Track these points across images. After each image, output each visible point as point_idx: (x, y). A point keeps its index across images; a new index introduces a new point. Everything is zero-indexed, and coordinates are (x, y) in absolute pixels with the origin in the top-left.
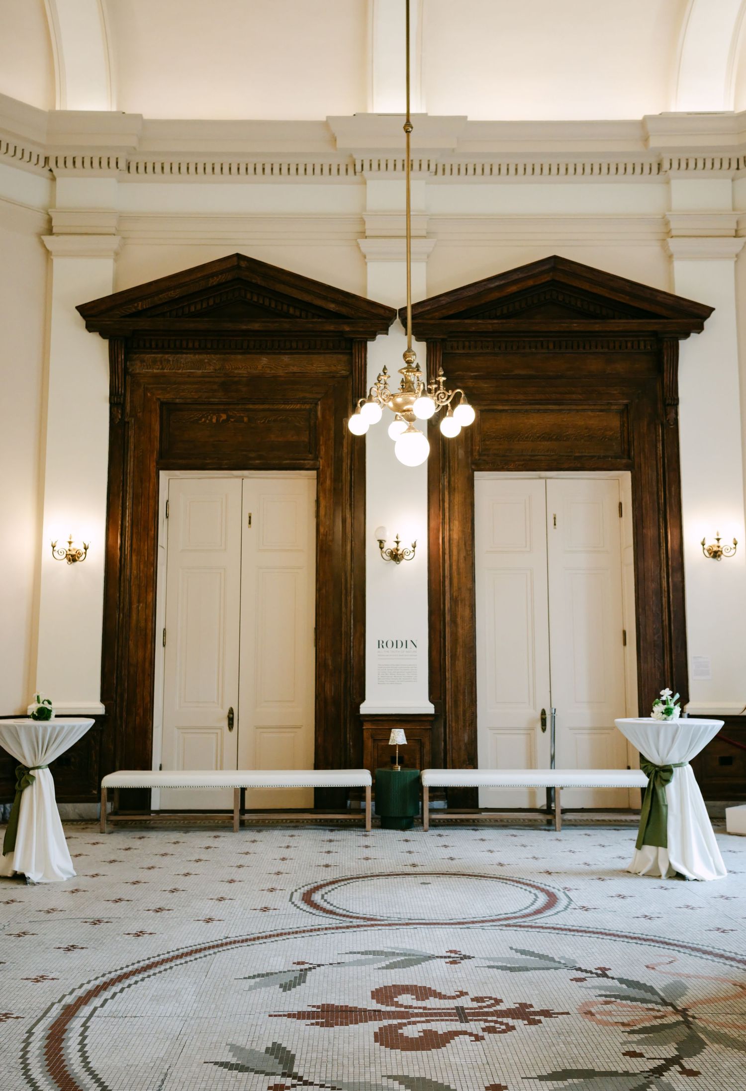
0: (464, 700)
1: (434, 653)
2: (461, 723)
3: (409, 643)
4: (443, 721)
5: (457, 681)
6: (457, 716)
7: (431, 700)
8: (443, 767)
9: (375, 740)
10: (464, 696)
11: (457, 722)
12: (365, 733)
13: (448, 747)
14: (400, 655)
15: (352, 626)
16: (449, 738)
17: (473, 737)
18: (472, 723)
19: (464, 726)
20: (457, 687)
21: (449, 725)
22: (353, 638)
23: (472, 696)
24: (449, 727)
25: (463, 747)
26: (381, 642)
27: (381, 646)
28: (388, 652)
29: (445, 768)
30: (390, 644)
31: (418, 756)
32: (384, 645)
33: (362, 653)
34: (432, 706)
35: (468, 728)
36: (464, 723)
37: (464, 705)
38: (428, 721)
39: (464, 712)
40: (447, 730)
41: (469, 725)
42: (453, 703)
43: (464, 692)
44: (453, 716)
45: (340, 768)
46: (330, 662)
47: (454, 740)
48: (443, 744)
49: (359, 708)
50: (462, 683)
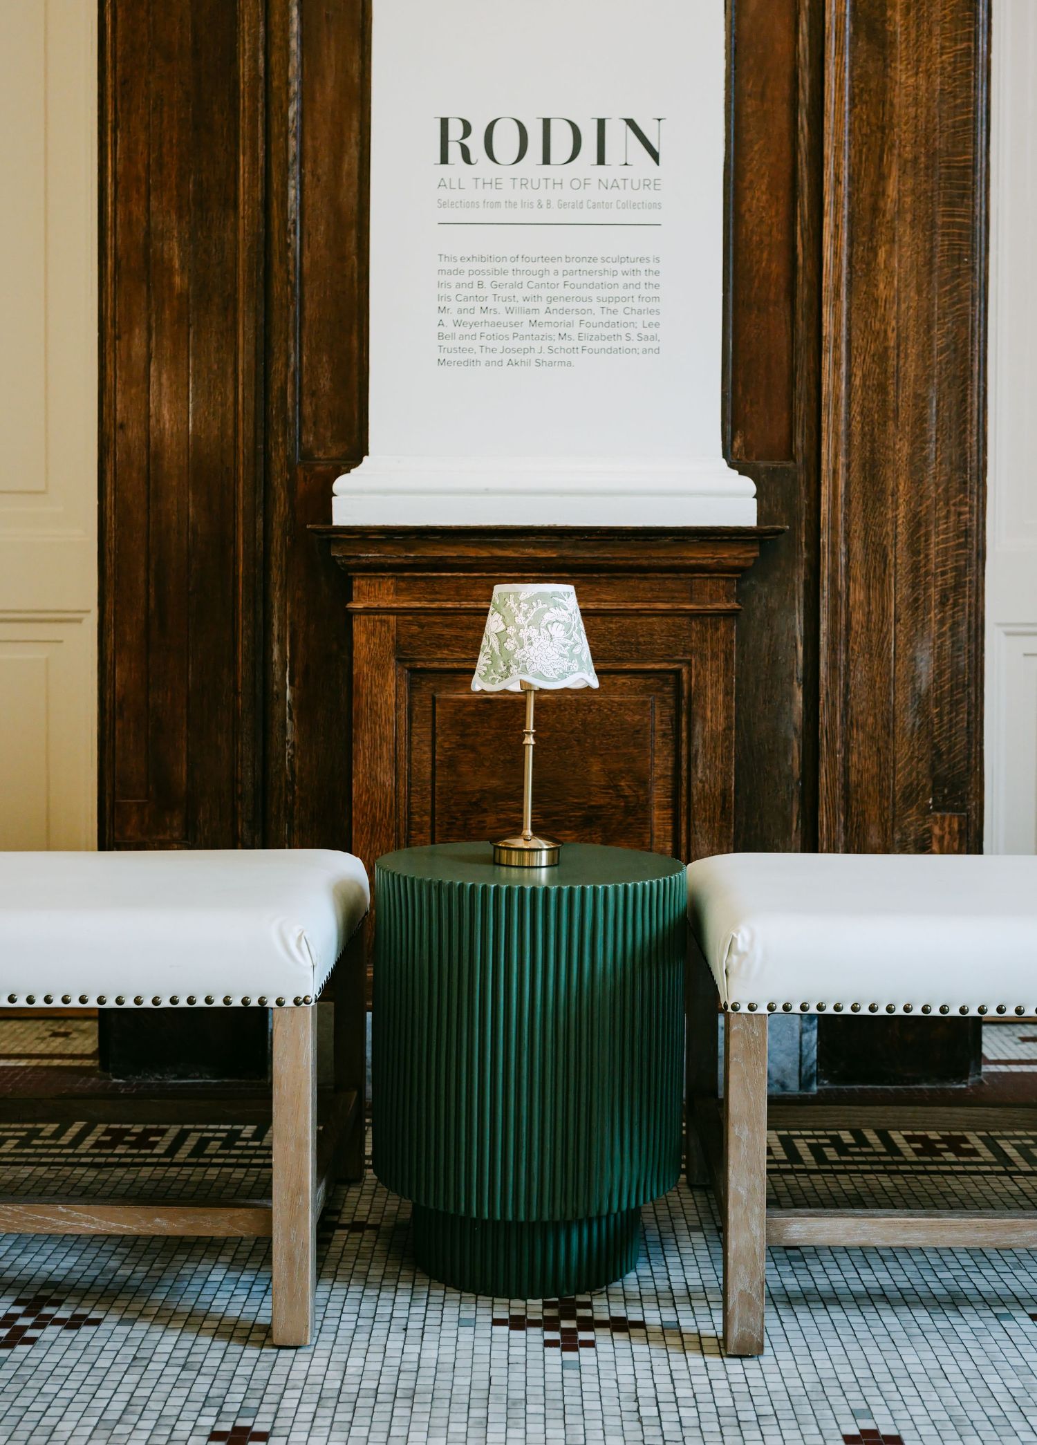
0: (917, 467)
1: (758, 198)
2: (899, 591)
3: (617, 134)
4: (800, 576)
5: (882, 357)
6: (878, 552)
7: (736, 458)
8: (796, 837)
9: (416, 676)
10: (919, 440)
11: (877, 578)
12: (360, 637)
13: (824, 719)
14: (563, 205)
15: (294, 44)
16: (833, 666)
17: (963, 662)
18: (958, 586)
19: (916, 605)
20: (882, 389)
21: (835, 594)
22: (302, 114)
23: (962, 443)
24: (834, 613)
25: (908, 720)
26: (455, 131)
27: (454, 151)
28: (495, 184)
29: (811, 846)
30: (506, 141)
31: (660, 764)
32: (475, 143)
33: (349, 198)
34: (748, 485)
35: (934, 614)
36: (914, 586)
37: (919, 495)
38: (721, 569)
39: (917, 524)
40: (824, 626)
41: (943, 603)
42: (856, 475)
43: (921, 420)
44: (857, 546)
45: (233, 841)
46: (174, 252)
47: (859, 676)
48: (799, 697)
49: (327, 495)
50: (911, 369)
